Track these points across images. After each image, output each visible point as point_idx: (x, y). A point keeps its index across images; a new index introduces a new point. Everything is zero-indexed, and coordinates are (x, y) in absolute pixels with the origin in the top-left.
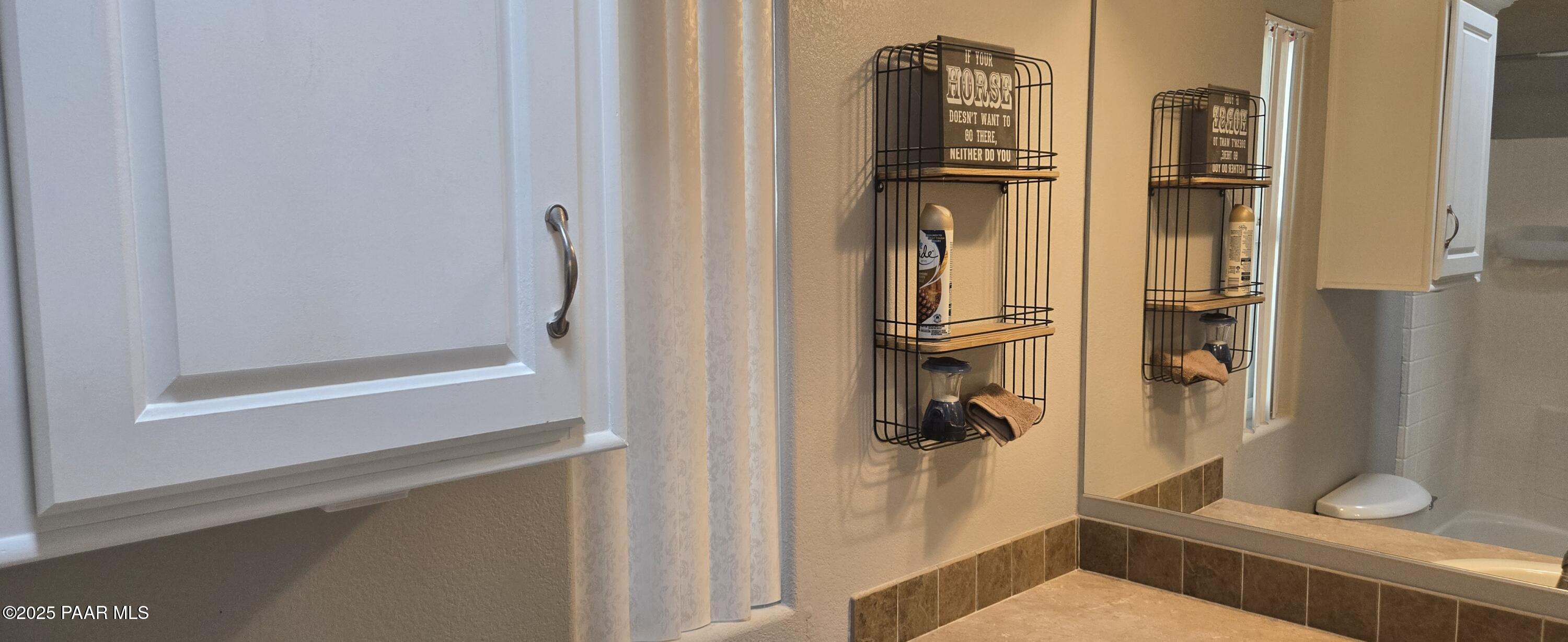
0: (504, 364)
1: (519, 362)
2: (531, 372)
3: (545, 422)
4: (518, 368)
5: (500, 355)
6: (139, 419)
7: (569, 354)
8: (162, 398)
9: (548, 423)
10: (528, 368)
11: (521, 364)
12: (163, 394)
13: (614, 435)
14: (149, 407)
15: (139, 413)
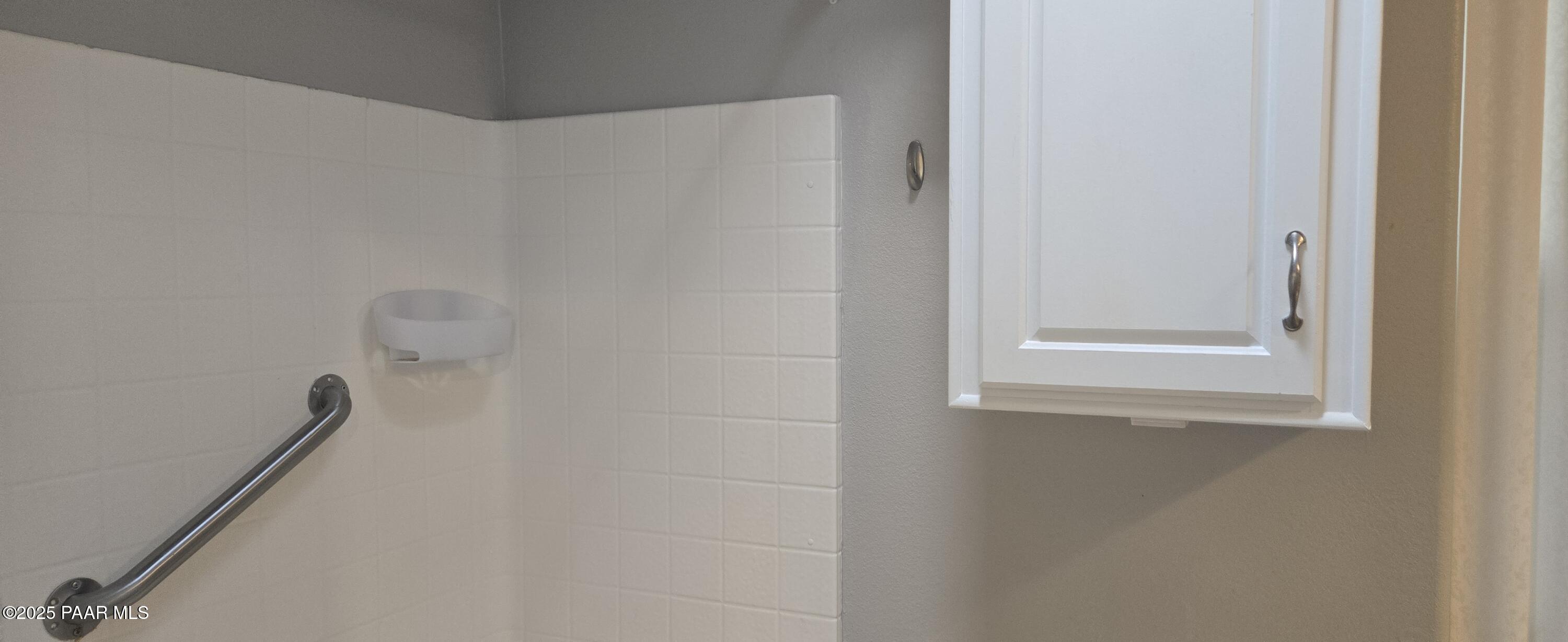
0: (1247, 346)
1: (1261, 346)
2: (1268, 354)
3: (1278, 393)
4: (1258, 350)
5: (1245, 339)
6: (1021, 347)
7: (1303, 344)
8: (1033, 338)
9: (1280, 394)
10: (1266, 351)
11: (1261, 348)
12: (1034, 336)
13: (1354, 417)
14: (1027, 342)
15: (1021, 344)
